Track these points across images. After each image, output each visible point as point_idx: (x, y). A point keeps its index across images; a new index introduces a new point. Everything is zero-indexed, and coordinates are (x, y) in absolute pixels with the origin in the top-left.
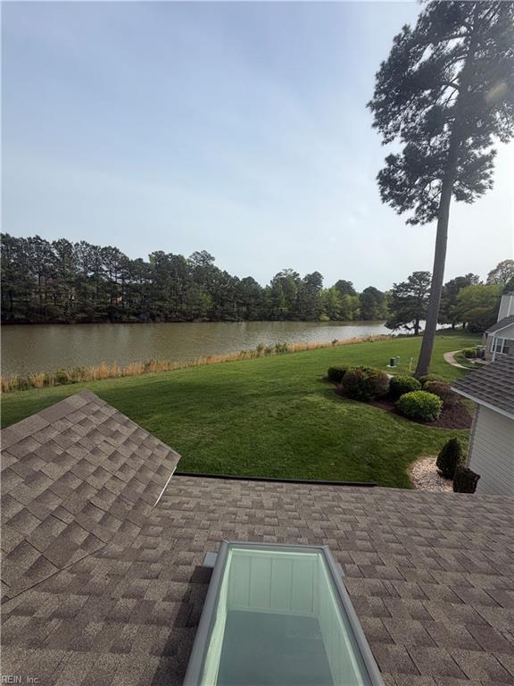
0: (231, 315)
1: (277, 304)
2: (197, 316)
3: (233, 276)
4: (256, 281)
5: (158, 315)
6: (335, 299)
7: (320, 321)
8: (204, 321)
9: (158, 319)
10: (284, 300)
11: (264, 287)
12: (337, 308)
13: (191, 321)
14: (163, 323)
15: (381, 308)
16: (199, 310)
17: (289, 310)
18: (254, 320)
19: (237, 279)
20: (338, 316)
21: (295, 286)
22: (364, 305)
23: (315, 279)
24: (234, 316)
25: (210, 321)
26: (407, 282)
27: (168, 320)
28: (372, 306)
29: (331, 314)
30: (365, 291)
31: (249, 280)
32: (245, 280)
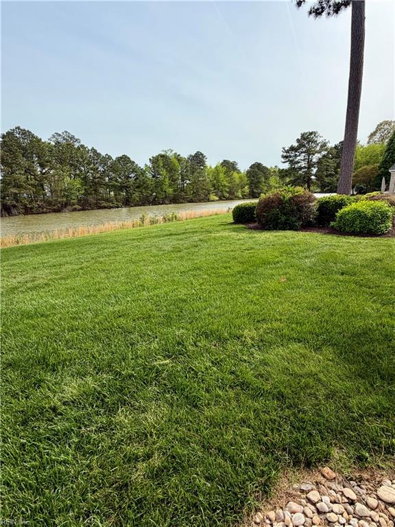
0: (107, 200)
1: (159, 185)
2: (65, 205)
3: (103, 154)
4: (132, 159)
5: (14, 206)
6: (222, 176)
7: (209, 200)
8: (75, 210)
9: (14, 211)
10: (167, 180)
11: (143, 166)
12: (225, 186)
13: (58, 211)
14: (22, 216)
15: (268, 184)
16: (67, 197)
17: (175, 191)
18: (135, 205)
19: (110, 158)
20: (227, 195)
21: (177, 164)
22: (251, 183)
23: (198, 159)
24: (112, 201)
25: (83, 209)
26: (296, 144)
27: (28, 211)
28: (259, 182)
29: (220, 194)
30: (251, 167)
31: (124, 159)
32: (119, 159)
